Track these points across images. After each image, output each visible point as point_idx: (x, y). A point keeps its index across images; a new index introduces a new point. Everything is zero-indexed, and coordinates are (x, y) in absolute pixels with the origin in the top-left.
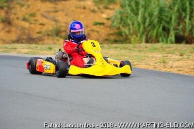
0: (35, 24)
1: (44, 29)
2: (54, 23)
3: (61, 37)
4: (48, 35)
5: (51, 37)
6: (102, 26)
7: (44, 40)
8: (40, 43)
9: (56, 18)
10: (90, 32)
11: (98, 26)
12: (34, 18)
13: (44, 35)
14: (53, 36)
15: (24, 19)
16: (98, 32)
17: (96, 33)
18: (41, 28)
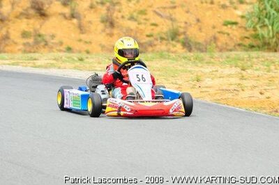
0: (145, 24)
1: (157, 30)
2: (169, 22)
3: (178, 41)
4: (162, 39)
5: (164, 42)
6: (234, 27)
7: (155, 45)
8: (150, 49)
9: (173, 16)
10: (218, 35)
11: (229, 26)
12: (144, 17)
13: (157, 40)
14: (167, 40)
15: (132, 18)
16: (228, 34)
17: (226, 35)
18: (153, 29)
